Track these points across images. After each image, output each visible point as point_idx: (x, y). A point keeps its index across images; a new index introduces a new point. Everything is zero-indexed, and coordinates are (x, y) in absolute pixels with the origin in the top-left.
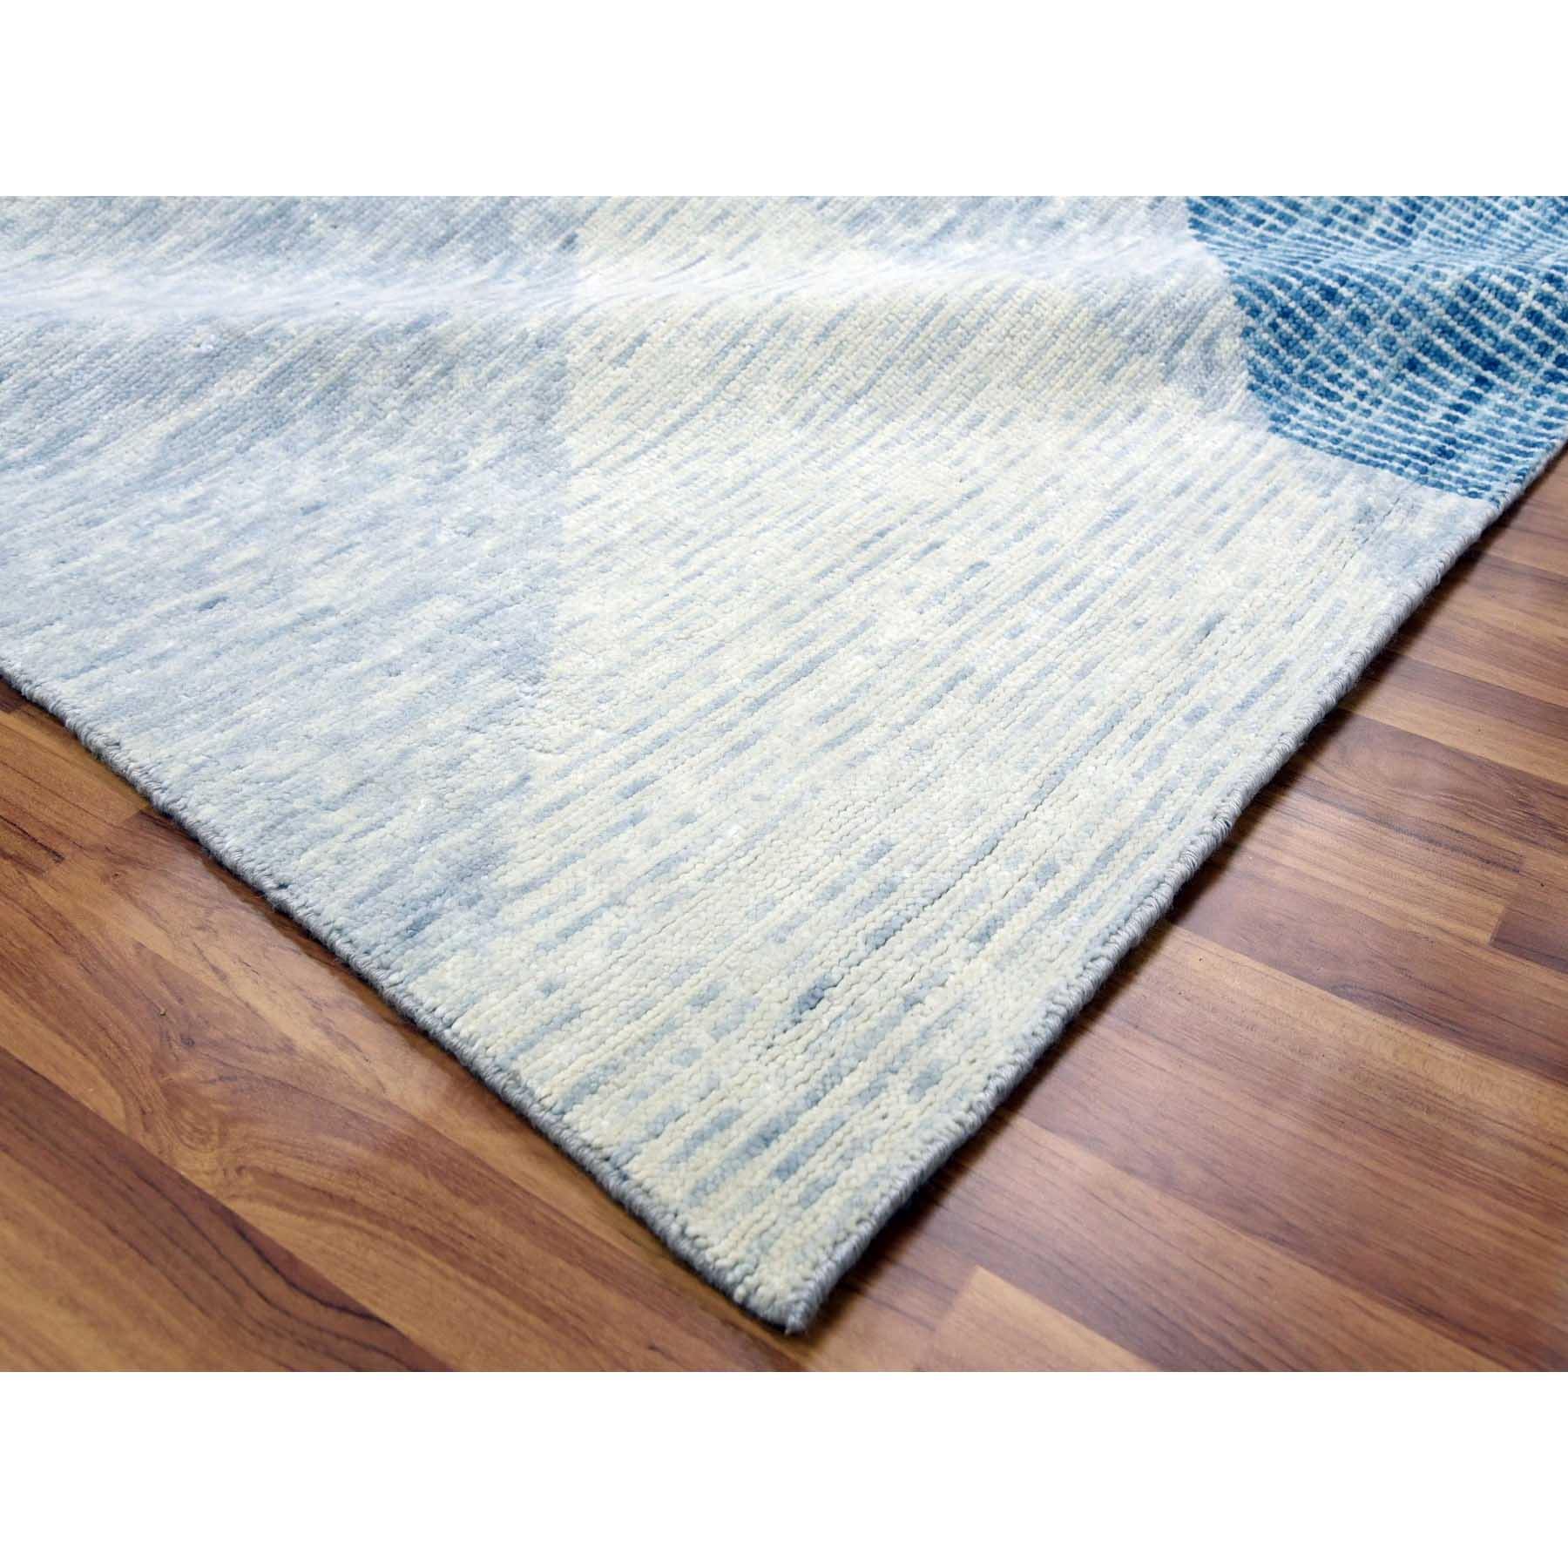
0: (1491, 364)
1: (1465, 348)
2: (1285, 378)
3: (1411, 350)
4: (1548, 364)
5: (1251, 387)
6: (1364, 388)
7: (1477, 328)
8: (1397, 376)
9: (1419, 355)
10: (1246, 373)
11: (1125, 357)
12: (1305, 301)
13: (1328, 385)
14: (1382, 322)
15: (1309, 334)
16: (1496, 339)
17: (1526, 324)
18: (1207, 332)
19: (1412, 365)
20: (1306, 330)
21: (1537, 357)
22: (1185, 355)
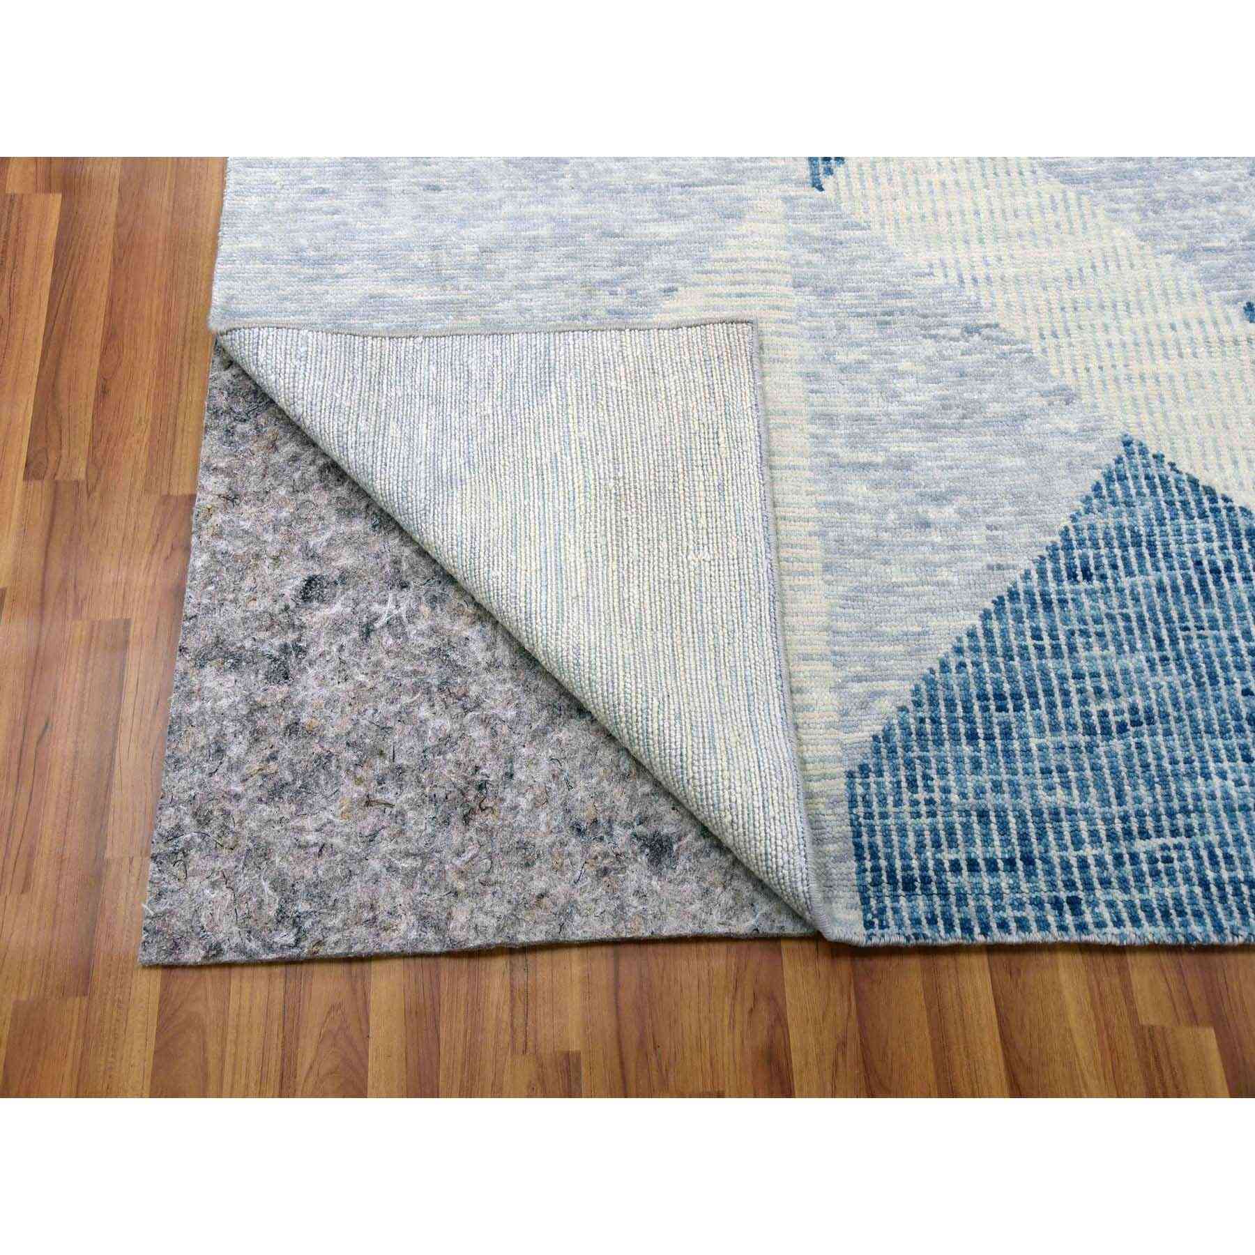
0: (1028, 860)
1: (1023, 838)
2: (900, 751)
3: (990, 806)
4: (1063, 895)
5: (875, 738)
6: (937, 800)
7: (1041, 835)
8: (966, 811)
9: (992, 814)
10: (881, 728)
11: (822, 658)
12: (953, 725)
13: (919, 777)
14: (985, 776)
15: (939, 743)
16: (1046, 851)
17: (1074, 862)
18: (880, 688)
19: (983, 815)
20: (939, 739)
21: (1060, 884)
22: (857, 688)
